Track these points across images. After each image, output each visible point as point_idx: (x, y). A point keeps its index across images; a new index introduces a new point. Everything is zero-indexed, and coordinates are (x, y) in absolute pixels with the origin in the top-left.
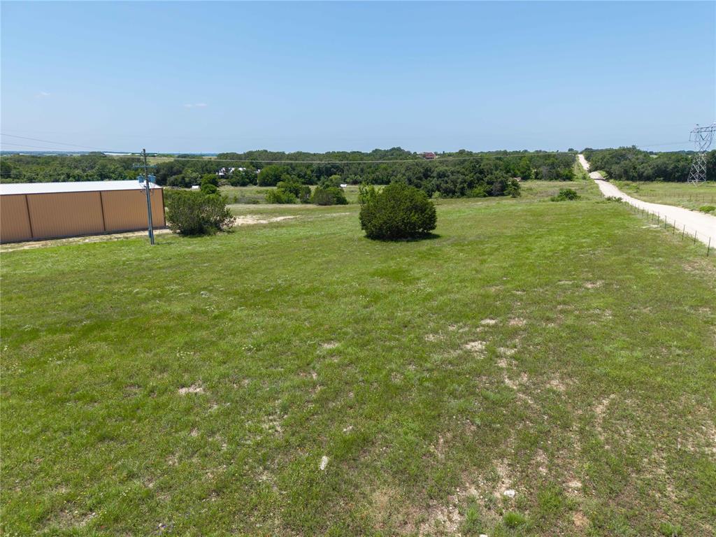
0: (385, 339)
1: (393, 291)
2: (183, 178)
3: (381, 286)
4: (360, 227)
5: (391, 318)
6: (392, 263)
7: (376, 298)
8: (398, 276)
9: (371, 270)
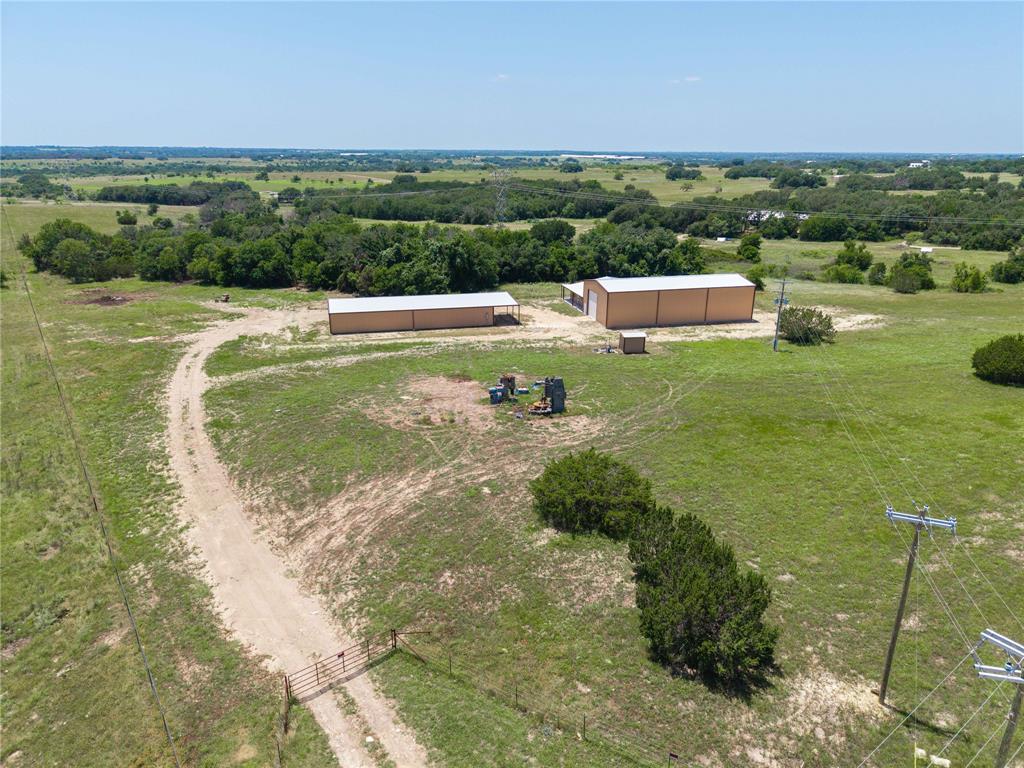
0: (993, 458)
1: (999, 433)
2: (707, 226)
3: (991, 427)
4: (971, 365)
5: (997, 448)
6: (999, 409)
7: (987, 435)
8: (1004, 421)
9: (982, 413)
